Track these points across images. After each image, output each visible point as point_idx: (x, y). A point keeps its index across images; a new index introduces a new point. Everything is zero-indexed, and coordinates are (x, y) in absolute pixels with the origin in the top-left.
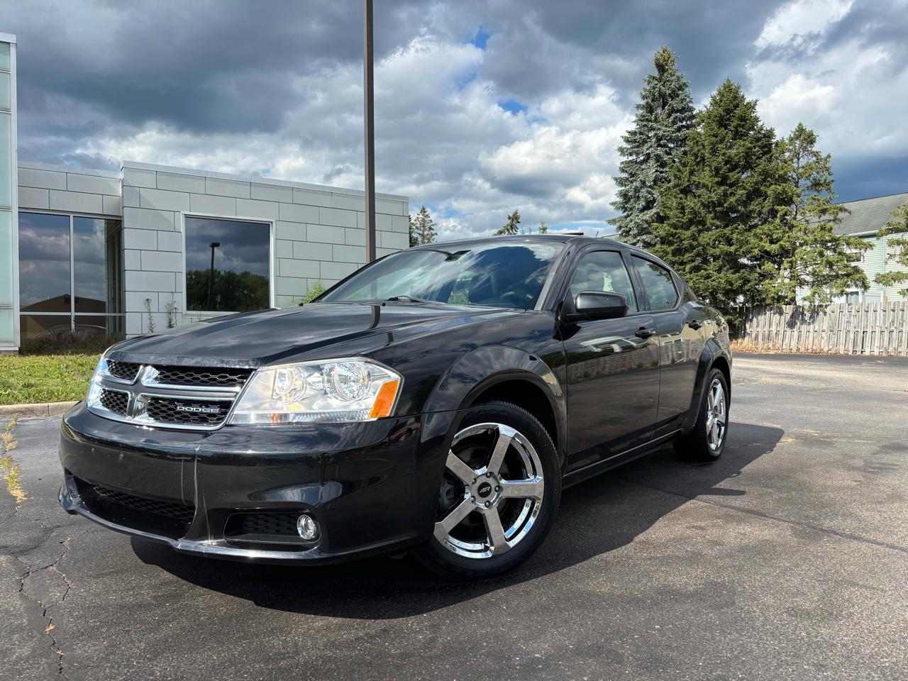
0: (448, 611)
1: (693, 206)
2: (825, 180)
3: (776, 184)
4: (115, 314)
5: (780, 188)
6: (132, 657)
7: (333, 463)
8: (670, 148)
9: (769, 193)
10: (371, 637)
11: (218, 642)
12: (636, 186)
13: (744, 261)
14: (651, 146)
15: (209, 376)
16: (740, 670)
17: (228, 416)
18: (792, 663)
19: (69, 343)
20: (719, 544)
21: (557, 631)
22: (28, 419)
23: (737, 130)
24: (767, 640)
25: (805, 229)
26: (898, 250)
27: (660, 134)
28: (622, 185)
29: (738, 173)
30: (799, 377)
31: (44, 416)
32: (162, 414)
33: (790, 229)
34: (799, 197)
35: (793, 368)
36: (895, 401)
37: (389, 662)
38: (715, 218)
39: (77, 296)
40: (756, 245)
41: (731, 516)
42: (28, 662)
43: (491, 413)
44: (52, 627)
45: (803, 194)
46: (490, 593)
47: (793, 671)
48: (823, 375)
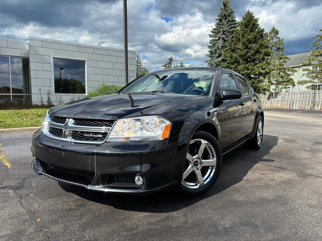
0: (187, 209)
1: (236, 56)
2: (281, 48)
3: (265, 49)
4: (26, 94)
5: (266, 50)
6: (75, 231)
7: (147, 155)
8: (227, 35)
9: (262, 52)
10: (163, 220)
11: (106, 224)
12: (215, 49)
13: (253, 76)
14: (221, 34)
15: (97, 123)
16: (301, 229)
17: (106, 138)
18: (318, 226)
19: (11, 105)
20: (274, 181)
21: (230, 216)
22: (2, 135)
23: (251, 29)
24: (305, 217)
25: (274, 65)
26: (306, 72)
27: (224, 30)
28: (210, 48)
29: (252, 44)
30: (275, 117)
31: (8, 133)
32: (78, 137)
33: (269, 65)
34: (272, 53)
35: (271, 114)
36: (311, 126)
37: (174, 230)
38: (243, 60)
39: (13, 87)
40: (257, 71)
41: (273, 169)
42: (34, 234)
43: (199, 135)
44: (39, 220)
45: (274, 52)
46: (200, 201)
47: (320, 229)
48: (282, 116)
